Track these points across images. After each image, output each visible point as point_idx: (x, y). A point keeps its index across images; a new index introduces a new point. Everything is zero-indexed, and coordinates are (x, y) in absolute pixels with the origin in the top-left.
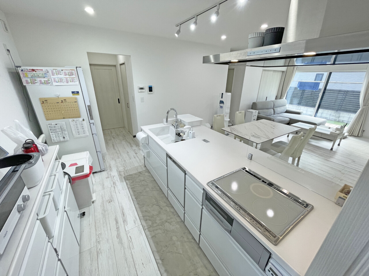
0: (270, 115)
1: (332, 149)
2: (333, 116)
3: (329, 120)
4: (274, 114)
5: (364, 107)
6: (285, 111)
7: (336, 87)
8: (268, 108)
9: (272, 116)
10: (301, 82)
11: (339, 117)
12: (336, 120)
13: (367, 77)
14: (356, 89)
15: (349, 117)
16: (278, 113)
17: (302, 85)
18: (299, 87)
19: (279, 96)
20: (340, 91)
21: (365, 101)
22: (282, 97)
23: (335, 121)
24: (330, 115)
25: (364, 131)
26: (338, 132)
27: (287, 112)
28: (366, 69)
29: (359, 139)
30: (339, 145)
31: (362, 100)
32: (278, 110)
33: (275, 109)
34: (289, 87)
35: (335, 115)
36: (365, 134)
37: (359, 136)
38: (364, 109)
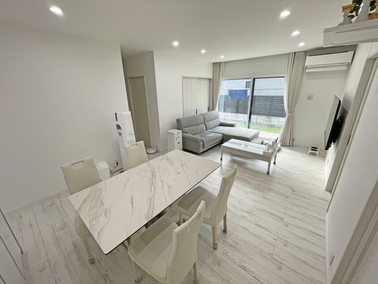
0: (201, 132)
1: (268, 173)
2: (266, 121)
3: (263, 125)
4: (206, 130)
5: (290, 114)
6: (219, 124)
7: (264, 93)
8: (198, 124)
9: (204, 132)
10: (231, 90)
11: (271, 121)
12: (269, 124)
13: (286, 81)
14: (280, 95)
15: (278, 120)
16: (211, 127)
17: (232, 93)
18: (230, 95)
19: (211, 108)
20: (267, 97)
21: (289, 107)
22: (214, 108)
23: (268, 126)
24: (264, 120)
25: (294, 139)
26: (270, 151)
27: (222, 125)
28: (284, 74)
29: (292, 149)
30: (275, 163)
31: (286, 107)
32: (211, 124)
33: (207, 123)
34: (219, 96)
35: (267, 120)
36: (295, 142)
37: (291, 145)
38: (289, 116)
